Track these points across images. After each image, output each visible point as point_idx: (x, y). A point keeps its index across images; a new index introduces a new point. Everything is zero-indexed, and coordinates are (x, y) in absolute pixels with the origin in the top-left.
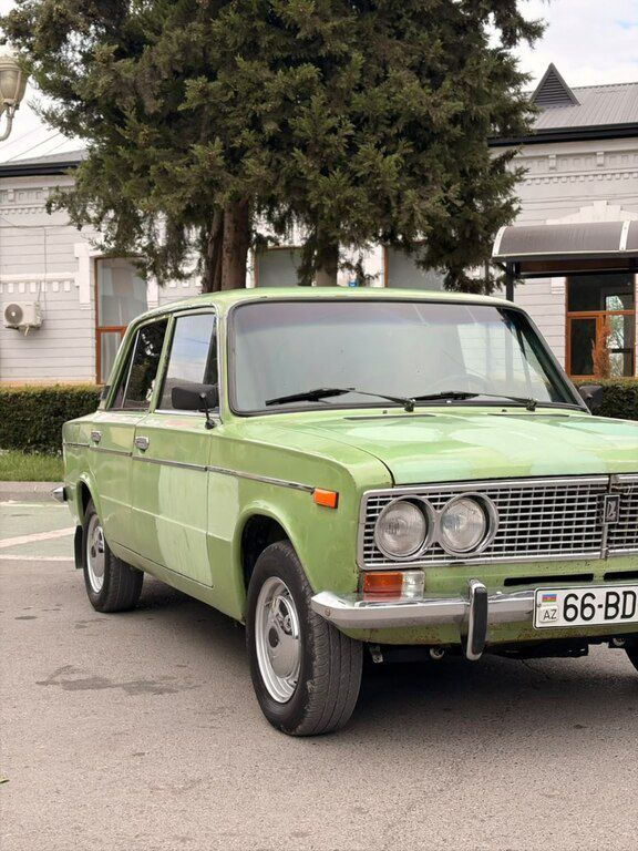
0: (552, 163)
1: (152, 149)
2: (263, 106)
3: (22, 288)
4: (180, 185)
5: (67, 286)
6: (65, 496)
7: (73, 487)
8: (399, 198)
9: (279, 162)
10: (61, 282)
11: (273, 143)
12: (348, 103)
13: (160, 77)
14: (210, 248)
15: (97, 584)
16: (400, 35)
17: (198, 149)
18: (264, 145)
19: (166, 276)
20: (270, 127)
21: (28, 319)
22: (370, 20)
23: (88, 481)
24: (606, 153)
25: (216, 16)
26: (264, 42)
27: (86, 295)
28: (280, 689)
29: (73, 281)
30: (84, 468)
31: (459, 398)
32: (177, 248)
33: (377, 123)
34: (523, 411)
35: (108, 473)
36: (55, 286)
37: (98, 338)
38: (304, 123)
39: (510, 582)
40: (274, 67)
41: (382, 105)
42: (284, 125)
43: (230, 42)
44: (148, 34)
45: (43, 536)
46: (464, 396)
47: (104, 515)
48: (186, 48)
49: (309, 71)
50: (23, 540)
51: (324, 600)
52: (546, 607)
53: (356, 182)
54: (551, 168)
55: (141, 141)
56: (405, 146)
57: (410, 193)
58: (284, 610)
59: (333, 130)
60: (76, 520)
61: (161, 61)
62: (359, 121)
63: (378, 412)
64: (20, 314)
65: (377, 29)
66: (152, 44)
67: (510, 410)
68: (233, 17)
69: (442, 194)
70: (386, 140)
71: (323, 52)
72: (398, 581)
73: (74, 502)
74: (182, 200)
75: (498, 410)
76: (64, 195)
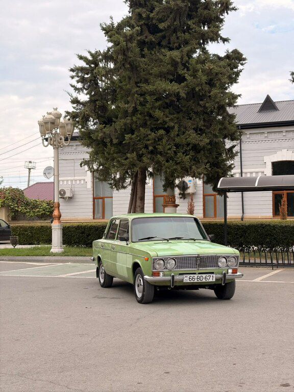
0: (266, 135)
1: (115, 155)
2: (148, 142)
3: (65, 183)
4: (123, 165)
5: (82, 182)
6: (94, 260)
7: (96, 257)
8: (191, 168)
9: (153, 158)
10: (80, 180)
11: (152, 152)
12: (174, 140)
13: (117, 132)
14: (134, 179)
15: (102, 281)
16: (190, 119)
17: (129, 155)
18: (149, 153)
19: (119, 188)
20: (151, 148)
21: (68, 195)
22: (181, 115)
23: (100, 256)
24: (286, 131)
25: (134, 115)
26: (148, 123)
27: (89, 185)
28: (139, 295)
29: (84, 180)
30: (99, 253)
31: (179, 238)
32: (123, 179)
33: (183, 146)
34: (193, 241)
35: (105, 254)
36: (78, 182)
37: (94, 201)
38: (160, 147)
39: (180, 274)
40: (152, 130)
41: (184, 141)
42: (154, 147)
43: (138, 123)
44: (114, 119)
45: (83, 272)
46: (180, 238)
47: (104, 264)
48: (125, 124)
49: (162, 132)
50: (78, 273)
51: (146, 277)
52: (186, 278)
53: (177, 164)
54: (266, 137)
55: (112, 152)
56: (192, 153)
57: (194, 167)
58: (140, 281)
59: (170, 149)
60: (97, 266)
61: (118, 128)
62: (177, 146)
63: (161, 242)
64: (65, 193)
65: (184, 117)
66: (115, 122)
67: (190, 241)
68: (139, 116)
69: (204, 166)
70: (186, 151)
71: (166, 126)
72: (159, 273)
73: (96, 261)
74: (124, 169)
75: (187, 241)
76: (86, 161)
